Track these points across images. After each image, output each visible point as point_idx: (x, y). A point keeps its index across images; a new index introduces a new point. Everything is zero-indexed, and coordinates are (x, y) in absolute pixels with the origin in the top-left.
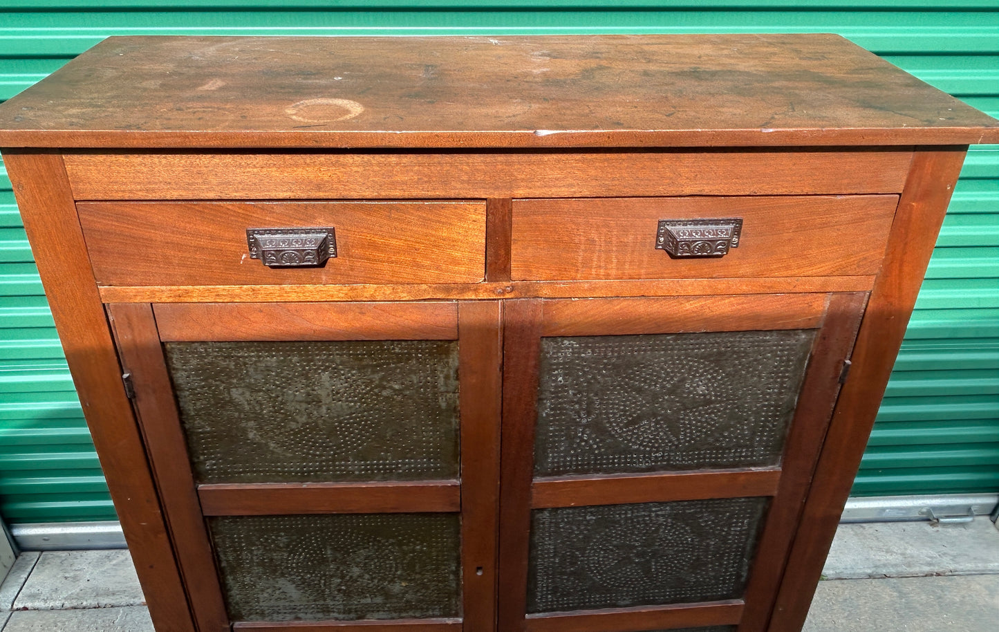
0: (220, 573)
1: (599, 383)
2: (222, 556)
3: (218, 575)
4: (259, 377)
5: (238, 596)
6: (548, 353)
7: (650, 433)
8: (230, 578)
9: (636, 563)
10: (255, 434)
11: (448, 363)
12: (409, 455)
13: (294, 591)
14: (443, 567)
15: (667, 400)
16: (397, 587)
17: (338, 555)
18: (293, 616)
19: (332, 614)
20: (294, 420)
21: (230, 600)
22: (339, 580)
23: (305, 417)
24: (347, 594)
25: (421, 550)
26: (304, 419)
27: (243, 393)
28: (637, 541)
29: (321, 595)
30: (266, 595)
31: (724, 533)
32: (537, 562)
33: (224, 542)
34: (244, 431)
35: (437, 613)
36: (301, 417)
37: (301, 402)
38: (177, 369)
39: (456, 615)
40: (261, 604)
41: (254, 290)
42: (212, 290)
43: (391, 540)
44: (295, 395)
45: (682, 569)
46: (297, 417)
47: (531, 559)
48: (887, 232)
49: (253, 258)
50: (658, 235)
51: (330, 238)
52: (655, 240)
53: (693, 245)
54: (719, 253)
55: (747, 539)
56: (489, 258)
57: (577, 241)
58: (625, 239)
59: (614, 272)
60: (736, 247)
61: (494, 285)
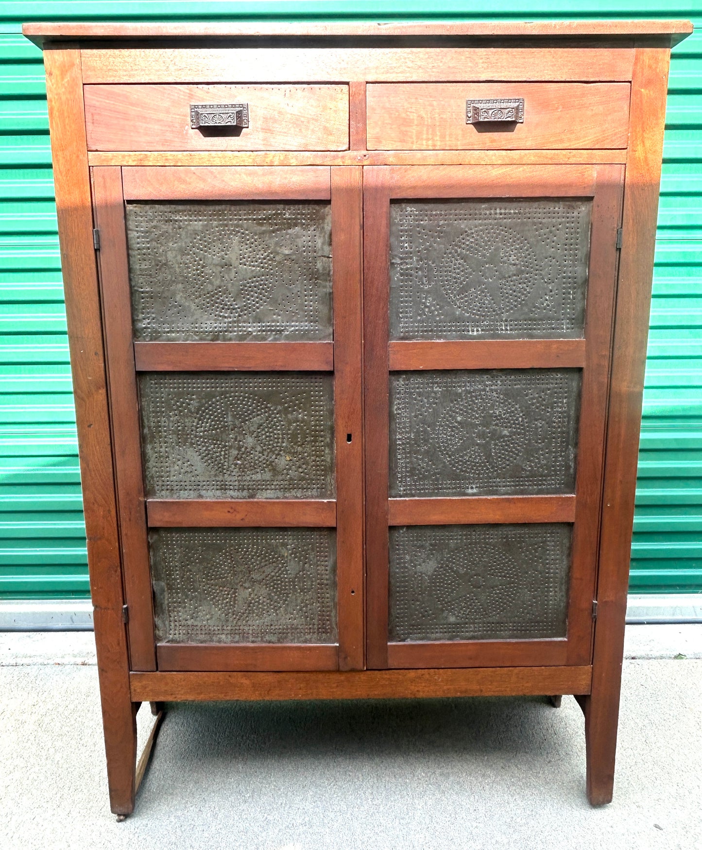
0: (143, 440)
1: (435, 250)
2: (146, 421)
3: (140, 442)
4: (188, 240)
5: (154, 469)
6: (396, 219)
7: (477, 301)
8: (149, 447)
9: (478, 444)
10: (181, 297)
11: (323, 228)
12: (295, 318)
13: (199, 464)
14: (320, 439)
15: (488, 268)
16: (283, 461)
17: (237, 423)
18: (196, 493)
19: (228, 492)
20: (211, 283)
21: (147, 473)
22: (236, 452)
23: (219, 280)
24: (243, 469)
25: (303, 418)
26: (217, 282)
27: (176, 256)
28: (477, 418)
29: (221, 469)
30: (177, 468)
31: (548, 414)
32: (396, 436)
33: (148, 405)
34: (174, 294)
35: (314, 492)
36: (216, 280)
37: (217, 265)
38: (131, 230)
39: (331, 496)
40: (172, 478)
41: (191, 155)
42: (163, 155)
43: (279, 408)
44: (213, 259)
45: (517, 455)
46: (213, 280)
47: (391, 432)
48: (627, 112)
49: (192, 128)
50: (467, 112)
51: (244, 112)
52: (465, 117)
53: (491, 112)
54: (509, 119)
55: (569, 422)
56: (351, 130)
57: (411, 117)
58: (444, 116)
59: (438, 143)
60: (522, 123)
61: (355, 153)
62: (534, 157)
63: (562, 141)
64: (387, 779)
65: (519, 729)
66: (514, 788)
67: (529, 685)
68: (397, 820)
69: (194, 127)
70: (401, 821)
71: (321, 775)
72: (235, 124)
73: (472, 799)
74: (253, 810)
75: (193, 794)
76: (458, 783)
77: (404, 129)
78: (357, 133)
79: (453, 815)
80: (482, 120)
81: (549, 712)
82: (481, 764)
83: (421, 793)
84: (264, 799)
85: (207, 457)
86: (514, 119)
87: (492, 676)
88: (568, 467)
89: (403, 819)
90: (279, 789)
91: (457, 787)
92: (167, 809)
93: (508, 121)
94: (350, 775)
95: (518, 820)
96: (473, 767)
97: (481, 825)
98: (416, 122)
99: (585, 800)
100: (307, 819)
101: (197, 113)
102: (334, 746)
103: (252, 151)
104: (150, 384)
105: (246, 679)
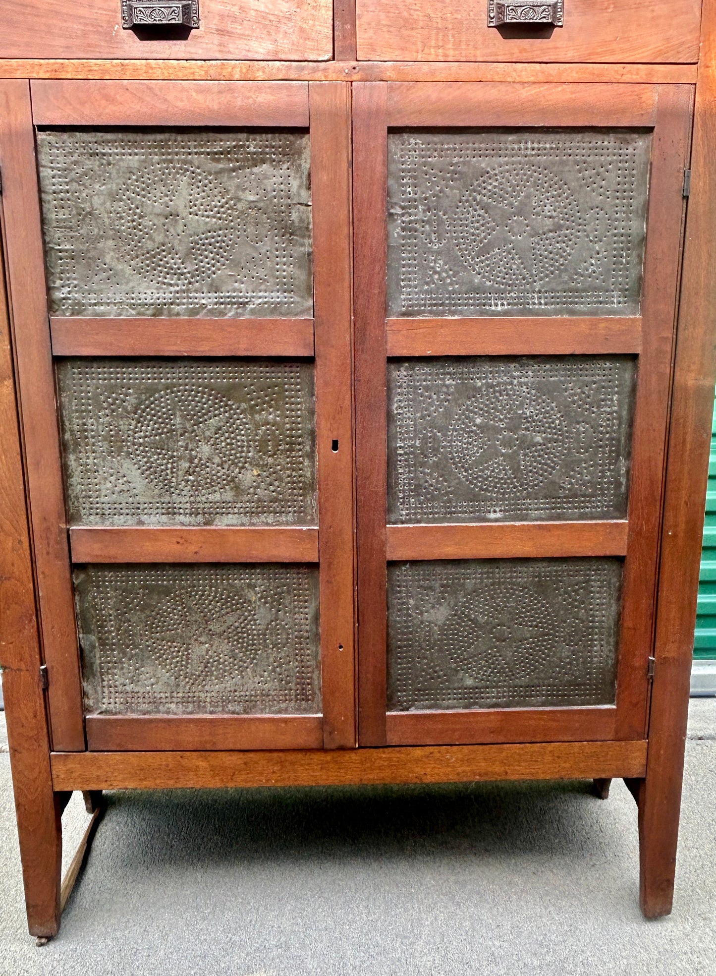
0: (63, 448)
1: (448, 197)
2: (67, 423)
3: (60, 451)
4: (120, 181)
5: (79, 486)
6: (396, 154)
7: (503, 265)
8: (72, 457)
9: (503, 455)
10: (112, 258)
11: (300, 165)
12: (263, 287)
13: (139, 479)
14: (298, 447)
15: (516, 221)
16: (249, 476)
17: (188, 425)
18: (136, 517)
19: (177, 517)
20: (151, 238)
21: (70, 492)
22: (187, 465)
23: (162, 235)
24: (196, 487)
25: (274, 419)
26: (159, 238)
27: (104, 203)
28: (501, 420)
29: (168, 487)
30: (109, 485)
31: (593, 415)
32: (396, 443)
33: (70, 402)
34: (102, 254)
35: (290, 517)
36: (159, 235)
37: (158, 215)
38: (44, 166)
39: (312, 522)
40: (103, 499)
41: (122, 65)
42: (85, 65)
43: (244, 405)
44: (154, 206)
45: (554, 468)
46: (155, 235)
47: (390, 439)
48: (698, 14)
49: (124, 28)
50: (489, 11)
51: (194, 7)
52: (485, 17)
53: (519, 10)
54: (544, 20)
55: (620, 425)
56: (336, 33)
57: (415, 17)
58: (459, 17)
59: (451, 52)
60: (561, 27)
61: (342, 64)
62: (577, 73)
63: (613, 52)
64: (387, 888)
65: (555, 826)
66: (549, 898)
67: (567, 765)
68: (399, 940)
69: (126, 26)
70: (404, 940)
71: (302, 884)
72: (180, 22)
73: (495, 912)
74: (214, 929)
75: (137, 910)
76: (478, 893)
77: (405, 32)
78: (344, 37)
79: (469, 934)
80: (508, 21)
81: (594, 805)
82: (507, 870)
83: (430, 905)
84: (228, 915)
85: (149, 471)
86: (550, 21)
87: (519, 754)
88: (618, 485)
89: (406, 937)
90: (249, 903)
91: (475, 898)
92: (103, 929)
93: (543, 23)
94: (339, 885)
95: (553, 937)
96: (497, 873)
97: (506, 945)
98: (421, 24)
99: (637, 912)
100: (283, 939)
101: (130, 8)
102: (320, 849)
103: (205, 60)
104: (72, 374)
105: (202, 761)
